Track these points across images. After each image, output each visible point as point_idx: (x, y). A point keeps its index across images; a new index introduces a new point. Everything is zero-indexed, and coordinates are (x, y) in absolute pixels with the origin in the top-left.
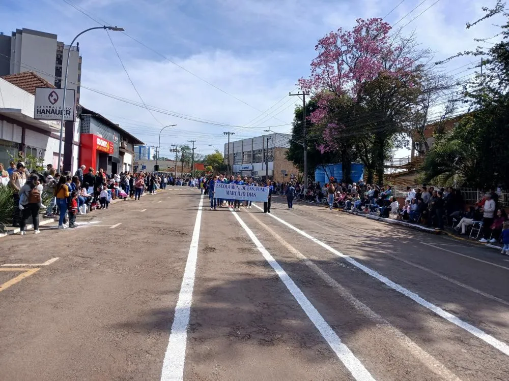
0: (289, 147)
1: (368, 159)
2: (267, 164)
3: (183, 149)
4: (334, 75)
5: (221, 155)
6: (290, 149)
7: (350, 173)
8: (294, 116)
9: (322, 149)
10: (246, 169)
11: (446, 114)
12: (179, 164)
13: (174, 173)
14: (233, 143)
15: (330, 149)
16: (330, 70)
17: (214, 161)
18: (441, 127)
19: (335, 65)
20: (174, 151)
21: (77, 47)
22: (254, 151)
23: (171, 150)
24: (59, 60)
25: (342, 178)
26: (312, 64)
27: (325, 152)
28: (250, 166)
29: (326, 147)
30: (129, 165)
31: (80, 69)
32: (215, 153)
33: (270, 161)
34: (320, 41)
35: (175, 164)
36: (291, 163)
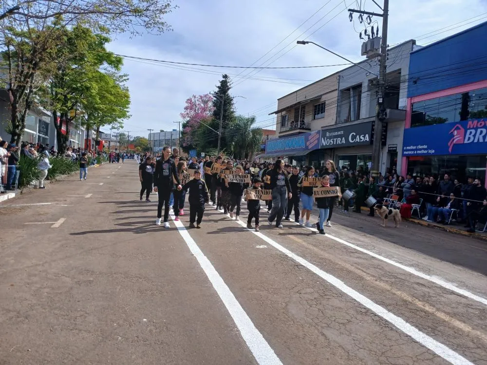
3: (121, 135)
12: (118, 144)
14: (154, 134)
22: (166, 140)
26: (185, 108)
34: (187, 100)
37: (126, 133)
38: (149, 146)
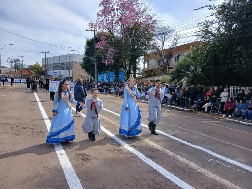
0: (83, 62)
1: (127, 69)
2: (69, 70)
4: (110, 22)
5: (39, 65)
6: (83, 63)
7: (119, 76)
8: (86, 44)
9: (106, 62)
10: (55, 74)
11: (173, 46)
12: (13, 70)
13: (10, 75)
14: (47, 58)
15: (110, 63)
16: (108, 19)
17: (35, 69)
18: (170, 53)
19: (110, 16)
20: (9, 62)
22: (60, 63)
23: (7, 61)
25: (114, 79)
26: (98, 15)
27: (107, 64)
28: (58, 71)
29: (108, 62)
32: (36, 64)
33: (71, 69)
34: (102, 2)
35: (10, 70)
36: (84, 70)
37: (21, 60)
38: (43, 69)
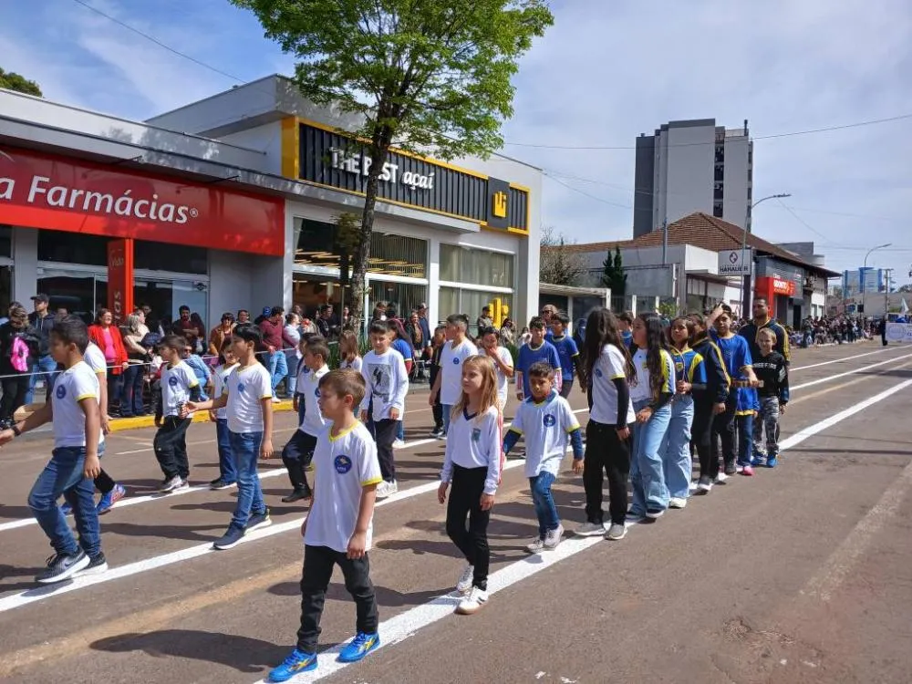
21: (746, 129)
24: (720, 156)
30: (821, 307)
31: (750, 161)
